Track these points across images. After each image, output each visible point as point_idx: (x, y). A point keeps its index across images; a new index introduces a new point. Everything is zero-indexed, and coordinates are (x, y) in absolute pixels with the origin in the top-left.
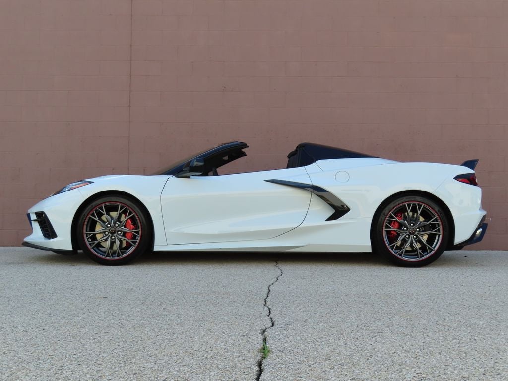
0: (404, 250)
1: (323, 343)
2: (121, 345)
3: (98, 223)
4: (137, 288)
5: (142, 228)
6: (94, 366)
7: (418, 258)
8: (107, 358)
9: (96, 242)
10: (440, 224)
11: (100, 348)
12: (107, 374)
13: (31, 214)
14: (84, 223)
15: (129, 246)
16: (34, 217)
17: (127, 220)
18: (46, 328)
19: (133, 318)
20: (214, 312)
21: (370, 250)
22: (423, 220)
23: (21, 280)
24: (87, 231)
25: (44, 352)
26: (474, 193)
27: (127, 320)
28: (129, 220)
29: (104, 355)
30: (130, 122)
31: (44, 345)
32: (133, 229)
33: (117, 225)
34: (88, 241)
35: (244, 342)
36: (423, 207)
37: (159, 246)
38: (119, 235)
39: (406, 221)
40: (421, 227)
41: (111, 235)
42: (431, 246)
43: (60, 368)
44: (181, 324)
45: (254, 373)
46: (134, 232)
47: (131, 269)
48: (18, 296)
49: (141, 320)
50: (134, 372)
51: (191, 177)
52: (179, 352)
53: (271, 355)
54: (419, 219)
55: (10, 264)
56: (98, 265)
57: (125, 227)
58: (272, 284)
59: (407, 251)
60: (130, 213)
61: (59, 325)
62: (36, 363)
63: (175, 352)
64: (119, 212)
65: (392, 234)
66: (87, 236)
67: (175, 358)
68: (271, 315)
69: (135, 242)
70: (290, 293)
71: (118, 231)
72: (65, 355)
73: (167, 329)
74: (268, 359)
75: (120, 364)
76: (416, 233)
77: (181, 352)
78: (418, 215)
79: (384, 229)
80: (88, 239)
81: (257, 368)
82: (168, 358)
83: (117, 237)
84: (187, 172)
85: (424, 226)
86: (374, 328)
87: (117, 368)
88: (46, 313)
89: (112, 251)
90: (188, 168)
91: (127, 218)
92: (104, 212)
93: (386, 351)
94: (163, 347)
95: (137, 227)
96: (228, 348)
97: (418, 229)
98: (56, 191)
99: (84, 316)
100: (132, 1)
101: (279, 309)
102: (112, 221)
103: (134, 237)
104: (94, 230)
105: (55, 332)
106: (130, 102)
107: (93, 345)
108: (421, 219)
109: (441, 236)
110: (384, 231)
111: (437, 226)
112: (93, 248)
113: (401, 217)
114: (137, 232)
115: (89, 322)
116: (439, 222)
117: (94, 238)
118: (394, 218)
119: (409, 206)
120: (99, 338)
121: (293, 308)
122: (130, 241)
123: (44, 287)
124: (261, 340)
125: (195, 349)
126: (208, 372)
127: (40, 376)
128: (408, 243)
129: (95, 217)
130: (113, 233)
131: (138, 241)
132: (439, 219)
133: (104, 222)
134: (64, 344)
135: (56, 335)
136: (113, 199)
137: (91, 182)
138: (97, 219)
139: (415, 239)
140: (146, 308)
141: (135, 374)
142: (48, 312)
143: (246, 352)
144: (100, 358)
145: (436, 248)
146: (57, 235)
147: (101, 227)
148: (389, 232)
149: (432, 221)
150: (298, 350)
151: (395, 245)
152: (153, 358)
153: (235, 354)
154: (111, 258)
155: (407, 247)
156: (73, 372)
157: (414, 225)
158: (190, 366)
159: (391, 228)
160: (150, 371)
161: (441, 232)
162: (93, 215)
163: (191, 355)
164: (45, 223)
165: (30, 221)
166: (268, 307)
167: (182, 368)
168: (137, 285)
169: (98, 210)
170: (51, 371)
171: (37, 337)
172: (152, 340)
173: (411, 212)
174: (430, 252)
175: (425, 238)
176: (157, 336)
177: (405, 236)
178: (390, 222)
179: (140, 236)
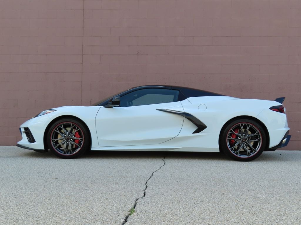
0: (239, 151)
1: (166, 207)
2: (54, 207)
3: (59, 134)
4: (76, 173)
5: (84, 137)
6: (36, 218)
7: (247, 156)
8: (45, 214)
9: (58, 145)
10: (261, 136)
11: (43, 208)
12: (41, 223)
13: (21, 128)
14: (51, 133)
15: (77, 147)
16: (23, 130)
17: (76, 132)
18: (17, 196)
19: (68, 191)
20: (114, 188)
21: (218, 151)
22: (251, 133)
23: (12, 167)
24: (52, 138)
25: (12, 210)
26: (282, 118)
27: (63, 192)
28: (77, 132)
29: (43, 212)
30: (82, 73)
31: (13, 206)
32: (79, 138)
33: (70, 135)
34: (54, 144)
35: (123, 206)
36: (251, 126)
37: (95, 147)
38: (71, 141)
39: (240, 134)
40: (250, 137)
41: (66, 141)
42: (255, 149)
43: (18, 219)
44: (93, 195)
45: (121, 223)
46: (80, 139)
47: (78, 161)
48: (8, 177)
49: (71, 192)
50: (56, 222)
51: (113, 107)
52: (85, 211)
53: (134, 213)
54: (248, 133)
55: (9, 157)
56: (59, 158)
57: (74, 137)
58: (156, 171)
59: (240, 152)
60: (78, 128)
61: (25, 194)
62: (6, 216)
63: (82, 211)
64: (71, 128)
65: (232, 141)
66: (53, 142)
67: (81, 214)
68: (146, 190)
69: (80, 145)
70: (163, 177)
71: (71, 139)
72: (22, 212)
73: (84, 198)
74: (132, 215)
75: (50, 217)
76: (246, 141)
77: (86, 211)
78: (248, 130)
79: (227, 138)
80: (53, 143)
81: (124, 220)
82: (77, 214)
83: (70, 143)
84: (111, 105)
85: (252, 137)
86: (199, 199)
87: (48, 219)
88: (20, 187)
89: (67, 150)
90: (111, 103)
91: (76, 131)
92: (63, 128)
93: (199, 212)
94: (77, 208)
95: (81, 137)
96: (113, 209)
97: (247, 139)
98: (36, 115)
99: (41, 189)
100: (84, 1)
101: (152, 187)
102: (67, 133)
103: (80, 142)
104: (57, 138)
105: (21, 199)
106: (82, 61)
107: (40, 206)
108: (250, 133)
109: (261, 143)
110: (227, 140)
111: (259, 137)
112: (56, 148)
113: (237, 131)
114: (82, 140)
115: (42, 193)
116: (260, 135)
117: (57, 142)
118: (233, 132)
119: (242, 125)
120: (44, 203)
121: (160, 186)
122: (77, 144)
123: (24, 172)
124: (133, 205)
125: (94, 209)
126: (96, 222)
127: (6, 223)
128: (241, 147)
129: (57, 131)
130: (67, 140)
131: (82, 144)
132: (260, 133)
133: (63, 133)
134: (24, 206)
135: (21, 201)
136: (68, 120)
137: (56, 110)
138: (58, 132)
139: (245, 144)
140: (77, 185)
141: (56, 223)
142: (22, 187)
143: (121, 211)
144: (41, 214)
145: (258, 150)
146: (36, 141)
147: (61, 137)
148: (230, 141)
149: (256, 134)
150: (150, 211)
151: (233, 148)
152: (69, 214)
153: (115, 213)
154: (67, 155)
155: (241, 149)
156: (24, 221)
157: (245, 136)
158: (88, 218)
159: (231, 138)
160: (65, 221)
161: (261, 141)
162: (56, 129)
163: (91, 212)
164: (29, 134)
165: (21, 132)
166: (146, 185)
167: (83, 220)
168: (77, 171)
169: (59, 126)
170: (13, 220)
171: (10, 202)
172: (72, 204)
173: (243, 128)
174: (254, 152)
175: (252, 144)
176: (77, 201)
177: (240, 143)
178: (231, 135)
179: (83, 141)
